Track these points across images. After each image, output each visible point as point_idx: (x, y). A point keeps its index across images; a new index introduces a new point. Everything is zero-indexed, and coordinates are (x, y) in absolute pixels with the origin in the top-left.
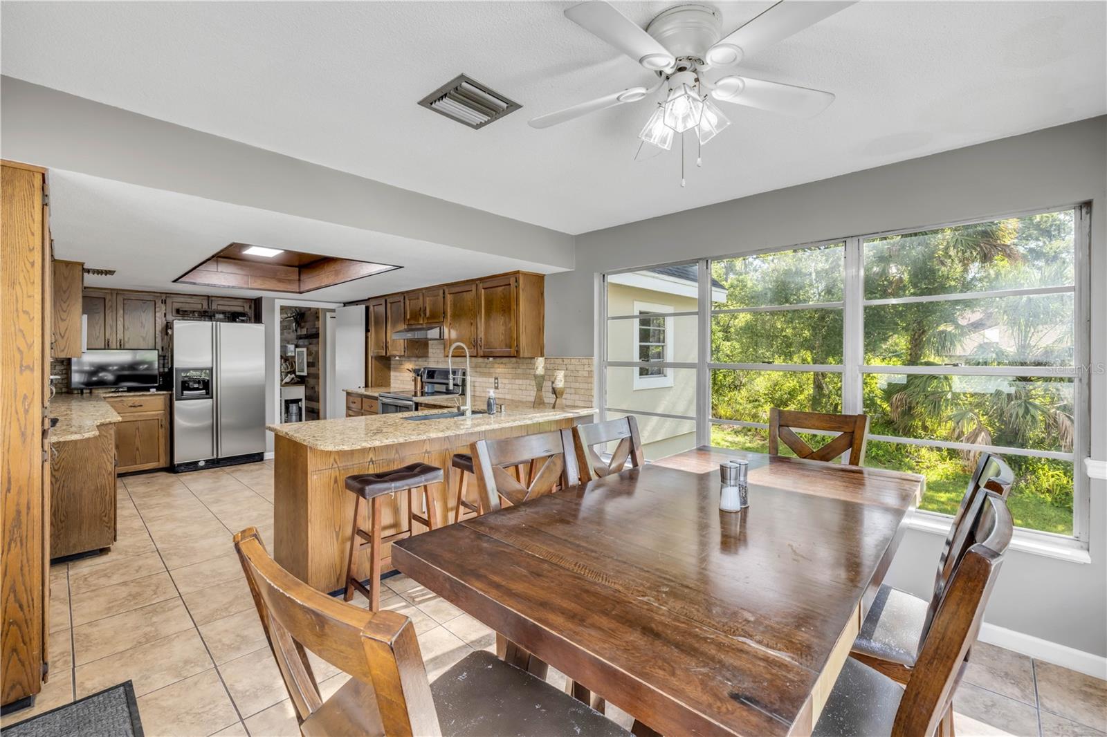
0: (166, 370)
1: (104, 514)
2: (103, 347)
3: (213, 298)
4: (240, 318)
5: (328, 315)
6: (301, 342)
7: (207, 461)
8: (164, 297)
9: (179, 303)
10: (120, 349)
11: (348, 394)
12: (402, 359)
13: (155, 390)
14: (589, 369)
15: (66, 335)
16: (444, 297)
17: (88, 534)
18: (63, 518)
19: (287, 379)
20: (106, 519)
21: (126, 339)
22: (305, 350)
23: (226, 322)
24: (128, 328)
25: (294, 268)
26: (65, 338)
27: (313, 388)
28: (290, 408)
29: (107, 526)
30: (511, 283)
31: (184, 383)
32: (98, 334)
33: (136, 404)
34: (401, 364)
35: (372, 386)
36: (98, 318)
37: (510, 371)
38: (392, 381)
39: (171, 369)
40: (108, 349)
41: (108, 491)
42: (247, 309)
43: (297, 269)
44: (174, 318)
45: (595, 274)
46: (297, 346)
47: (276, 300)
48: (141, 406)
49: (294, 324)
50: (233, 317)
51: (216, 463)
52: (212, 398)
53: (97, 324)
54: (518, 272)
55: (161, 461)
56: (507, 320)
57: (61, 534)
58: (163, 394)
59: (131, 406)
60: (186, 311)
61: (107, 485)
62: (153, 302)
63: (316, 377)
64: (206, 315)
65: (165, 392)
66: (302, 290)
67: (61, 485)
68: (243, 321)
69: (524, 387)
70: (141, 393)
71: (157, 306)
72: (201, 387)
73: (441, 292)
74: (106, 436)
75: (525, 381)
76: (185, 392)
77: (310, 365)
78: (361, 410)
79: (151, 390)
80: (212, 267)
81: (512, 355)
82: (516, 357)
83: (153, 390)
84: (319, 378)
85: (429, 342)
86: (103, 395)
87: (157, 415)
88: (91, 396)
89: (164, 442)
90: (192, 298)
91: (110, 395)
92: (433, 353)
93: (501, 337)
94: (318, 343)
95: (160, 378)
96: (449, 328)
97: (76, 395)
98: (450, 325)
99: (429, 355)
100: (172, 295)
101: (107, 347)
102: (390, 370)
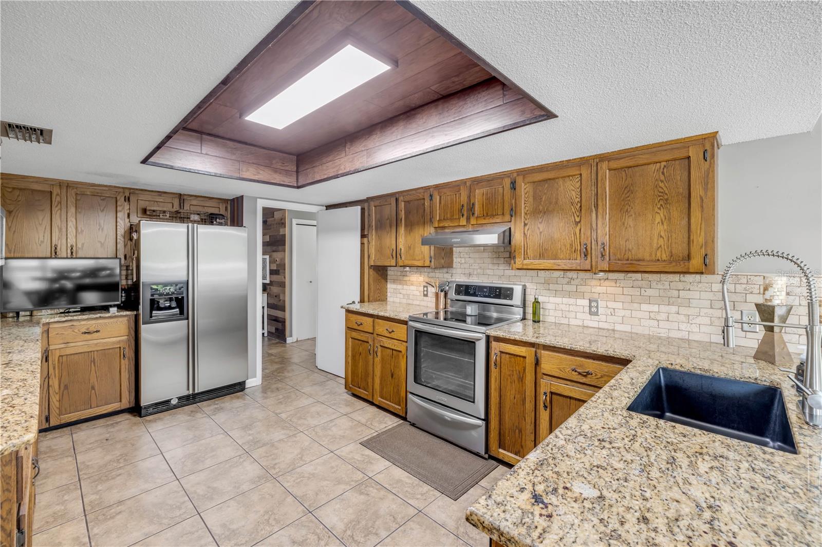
0: (130, 282)
2: (48, 255)
3: (185, 197)
4: (218, 220)
5: (295, 221)
7: (180, 398)
8: (128, 193)
9: (144, 201)
10: (72, 258)
11: (348, 311)
13: (116, 309)
16: (513, 188)
21: (79, 245)
22: (267, 257)
23: (202, 224)
24: (82, 231)
25: (291, 156)
27: (276, 296)
30: (691, 155)
31: (153, 301)
32: (41, 239)
33: (92, 329)
34: (408, 276)
35: (368, 301)
36: (41, 218)
38: (389, 294)
39: (137, 283)
40: (56, 258)
42: (222, 212)
43: (295, 157)
44: (139, 219)
47: (258, 200)
48: (98, 332)
50: (210, 219)
51: (190, 399)
52: (188, 319)
55: (124, 400)
56: (677, 214)
58: (127, 316)
59: (85, 333)
60: (154, 211)
62: (114, 200)
64: (180, 216)
65: (128, 313)
66: (300, 184)
68: (220, 224)
69: (662, 317)
70: (98, 315)
71: (118, 203)
72: (174, 306)
73: (507, 181)
76: (154, 312)
77: (274, 272)
78: (372, 334)
79: (111, 309)
80: (195, 147)
81: (691, 271)
82: (702, 273)
83: (113, 310)
84: (284, 287)
85: (454, 249)
86: (44, 320)
87: (119, 342)
88: (32, 320)
89: (127, 376)
90: (161, 196)
91: (57, 319)
92: (461, 264)
93: (655, 241)
94: (284, 251)
95: (122, 293)
96: (524, 229)
97: (10, 319)
98: (525, 225)
99: (454, 266)
100: (137, 192)
101: (55, 255)
102: (387, 282)
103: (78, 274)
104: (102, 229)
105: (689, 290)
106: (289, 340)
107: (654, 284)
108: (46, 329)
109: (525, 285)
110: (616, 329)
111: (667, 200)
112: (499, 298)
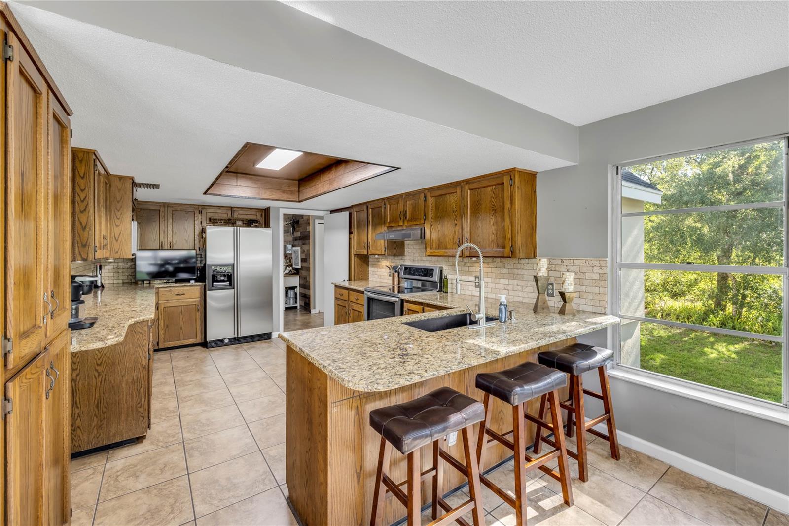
0: (202, 265)
1: (139, 405)
2: (158, 248)
3: (235, 209)
4: (254, 224)
5: (317, 221)
6: (296, 243)
7: (230, 339)
8: (201, 208)
9: (210, 213)
10: (170, 249)
11: (336, 286)
12: (380, 257)
13: (194, 281)
14: (601, 271)
15: (120, 239)
16: (425, 201)
17: (126, 424)
18: (104, 410)
19: (287, 271)
20: (141, 410)
21: (174, 242)
22: (299, 248)
23: (244, 227)
24: (176, 233)
25: (294, 181)
26: (119, 241)
27: (305, 278)
28: (289, 293)
29: (142, 417)
30: (505, 181)
31: (214, 276)
32: (155, 238)
33: (180, 293)
34: (379, 262)
35: (354, 280)
36: (154, 226)
37: (494, 270)
38: (370, 275)
39: (205, 265)
40: (162, 249)
41: (143, 384)
42: (259, 217)
43: (297, 182)
44: (207, 225)
45: (609, 165)
46: (293, 246)
47: (280, 209)
48: (184, 294)
49: (291, 229)
50: (249, 223)
51: (237, 341)
52: (234, 288)
53: (154, 230)
54: (514, 170)
55: (198, 338)
56: (499, 219)
57: (103, 424)
58: (199, 285)
59: (177, 295)
60: (215, 219)
61: (142, 378)
62: (193, 213)
63: (308, 269)
64: (230, 222)
65: (200, 284)
66: (300, 200)
67: (103, 379)
68: (256, 227)
69: (510, 287)
70: (184, 284)
71: (196, 215)
72: (226, 280)
73: (422, 196)
74: (141, 333)
75: (511, 282)
76: (214, 283)
77: (304, 260)
78: (348, 301)
79: (191, 281)
80: (233, 182)
81: (505, 256)
82: (510, 257)
83: (192, 282)
84: (309, 271)
85: (405, 242)
86: (157, 286)
87: (195, 301)
88: (150, 286)
89: (200, 323)
90: (220, 209)
91: (162, 285)
92: (409, 252)
93: (491, 237)
94: (309, 244)
95: (197, 272)
96: (431, 228)
97: (140, 285)
98: (432, 225)
99: (405, 254)
100: (206, 207)
101: (161, 248)
102: (368, 266)
103: (176, 261)
104: (187, 232)
105: (523, 269)
106: (313, 311)
107: (506, 266)
108: (157, 291)
109: (442, 267)
110: (488, 296)
111: (495, 210)
112: (426, 276)
